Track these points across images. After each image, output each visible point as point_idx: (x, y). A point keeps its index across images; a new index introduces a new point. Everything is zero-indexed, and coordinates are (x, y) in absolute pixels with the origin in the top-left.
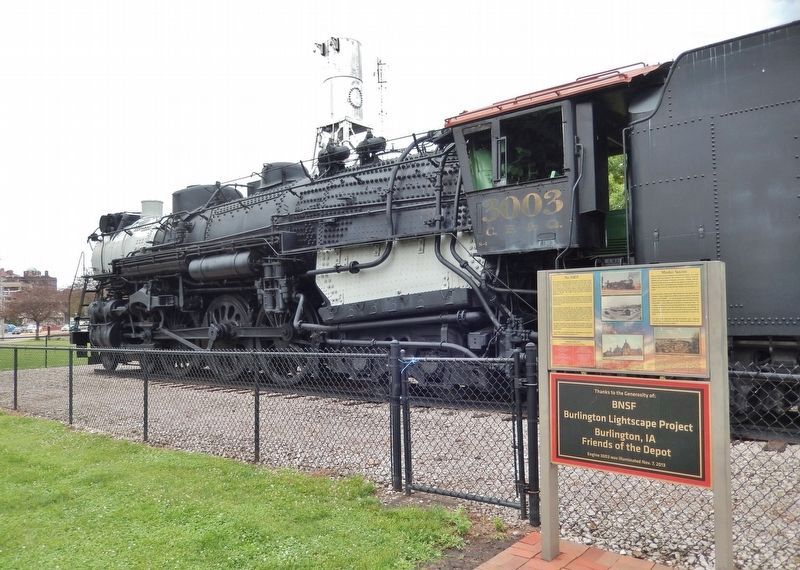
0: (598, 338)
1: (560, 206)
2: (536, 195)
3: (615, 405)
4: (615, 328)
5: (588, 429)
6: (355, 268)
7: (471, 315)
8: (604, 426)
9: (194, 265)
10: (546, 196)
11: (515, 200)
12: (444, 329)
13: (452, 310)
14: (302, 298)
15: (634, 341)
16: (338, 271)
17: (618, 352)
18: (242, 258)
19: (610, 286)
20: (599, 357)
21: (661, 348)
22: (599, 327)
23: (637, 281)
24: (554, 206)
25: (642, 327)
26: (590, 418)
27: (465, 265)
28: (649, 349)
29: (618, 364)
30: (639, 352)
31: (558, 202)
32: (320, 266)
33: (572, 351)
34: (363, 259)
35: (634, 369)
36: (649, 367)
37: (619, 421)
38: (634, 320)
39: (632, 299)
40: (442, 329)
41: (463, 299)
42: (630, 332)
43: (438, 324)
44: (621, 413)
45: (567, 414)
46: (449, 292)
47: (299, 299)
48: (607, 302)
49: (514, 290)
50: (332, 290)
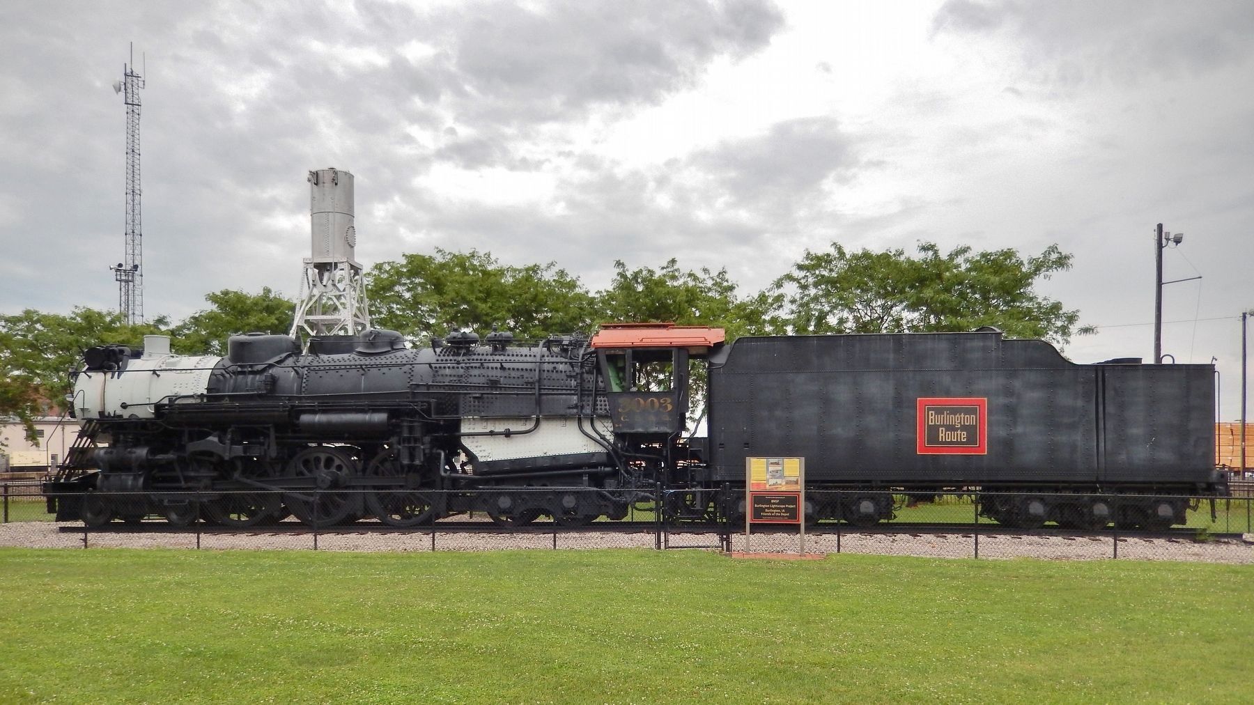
0: (768, 480)
1: (670, 407)
2: (655, 400)
3: (772, 501)
4: (773, 477)
5: (763, 510)
6: (508, 434)
7: (608, 469)
8: (769, 508)
9: (305, 418)
10: (662, 401)
11: (642, 401)
12: (585, 478)
13: (595, 466)
14: (443, 454)
15: (779, 481)
16: (492, 435)
17: (774, 485)
18: (380, 417)
19: (772, 463)
20: (767, 486)
21: (787, 483)
22: (768, 477)
23: (780, 462)
24: (666, 407)
25: (782, 477)
26: (764, 506)
27: (603, 437)
28: (784, 483)
29: (774, 488)
30: (780, 484)
31: (668, 405)
32: (465, 429)
33: (758, 485)
34: (514, 427)
35: (779, 490)
36: (784, 489)
37: (773, 506)
38: (778, 474)
39: (779, 468)
40: (584, 478)
41: (604, 458)
42: (777, 478)
43: (581, 475)
44: (774, 504)
45: (756, 506)
46: (593, 454)
47: (440, 454)
48: (771, 468)
49: (637, 455)
50: (480, 449)
